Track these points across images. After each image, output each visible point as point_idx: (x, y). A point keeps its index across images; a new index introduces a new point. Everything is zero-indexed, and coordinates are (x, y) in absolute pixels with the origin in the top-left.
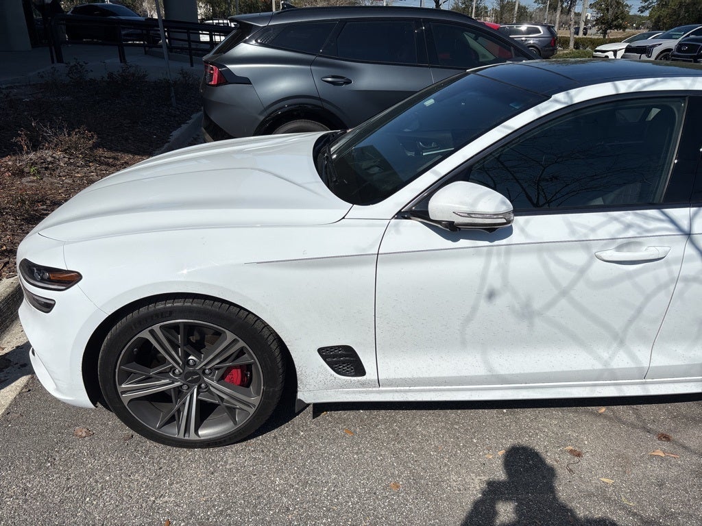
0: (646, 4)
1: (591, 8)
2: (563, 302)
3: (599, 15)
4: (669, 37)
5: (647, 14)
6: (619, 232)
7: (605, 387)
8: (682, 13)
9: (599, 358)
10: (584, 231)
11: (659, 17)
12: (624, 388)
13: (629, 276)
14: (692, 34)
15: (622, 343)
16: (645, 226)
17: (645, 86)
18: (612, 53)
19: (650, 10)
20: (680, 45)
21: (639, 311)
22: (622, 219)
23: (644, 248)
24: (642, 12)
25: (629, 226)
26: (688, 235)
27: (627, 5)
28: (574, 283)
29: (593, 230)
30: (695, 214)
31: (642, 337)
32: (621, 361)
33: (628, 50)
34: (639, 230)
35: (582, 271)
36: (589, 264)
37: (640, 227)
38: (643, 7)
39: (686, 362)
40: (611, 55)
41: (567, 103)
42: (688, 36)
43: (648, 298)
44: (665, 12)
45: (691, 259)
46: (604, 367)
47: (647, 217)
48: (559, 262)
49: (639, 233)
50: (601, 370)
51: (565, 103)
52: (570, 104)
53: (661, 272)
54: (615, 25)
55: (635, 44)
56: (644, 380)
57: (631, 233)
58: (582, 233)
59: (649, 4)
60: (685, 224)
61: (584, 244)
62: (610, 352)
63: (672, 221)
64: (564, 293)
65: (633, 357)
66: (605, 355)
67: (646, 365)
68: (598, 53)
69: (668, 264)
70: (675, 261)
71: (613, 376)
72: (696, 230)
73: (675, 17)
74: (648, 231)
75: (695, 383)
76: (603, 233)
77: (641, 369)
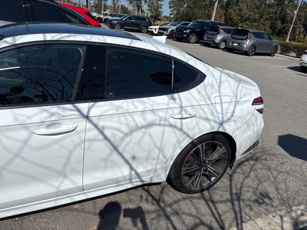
0: (172, 12)
1: (148, 11)
2: (18, 160)
3: (151, 14)
4: (175, 25)
5: (172, 16)
6: (46, 118)
7: (63, 199)
8: (184, 17)
9: (53, 186)
10: (23, 118)
11: (177, 18)
12: (74, 197)
13: (57, 141)
14: (182, 25)
15: (65, 176)
16: (63, 114)
17: (63, 37)
18: (154, 29)
19: (173, 15)
20: (177, 29)
21: (68, 159)
22: (50, 110)
23: (63, 126)
24: (171, 15)
25: (53, 114)
26: (87, 117)
27: (161, 11)
28: (21, 149)
29: (29, 118)
30: (92, 106)
31: (75, 171)
32: (66, 185)
33: (160, 29)
34: (58, 116)
35: (26, 142)
36: (30, 137)
37: (59, 114)
38: (171, 13)
39: (103, 180)
40: (154, 30)
41: (12, 43)
42: (180, 25)
43: (71, 152)
44: (178, 16)
45: (90, 130)
46: (56, 191)
47: (65, 109)
48: (9, 138)
49: (58, 118)
50: (55, 192)
51: (10, 43)
52: (13, 44)
53: (75, 138)
54: (157, 19)
55: (162, 27)
56: (84, 192)
57: (54, 118)
58: (22, 119)
59: (173, 13)
60: (85, 112)
61: (24, 126)
62: (59, 182)
63: (79, 110)
64: (17, 155)
65: (73, 182)
66: (56, 184)
67: (81, 185)
68: (149, 29)
69: (78, 133)
70: (81, 131)
71: (65, 193)
72: (91, 114)
73: (182, 19)
74: (63, 116)
75: (112, 188)
76: (36, 119)
77: (79, 187)
